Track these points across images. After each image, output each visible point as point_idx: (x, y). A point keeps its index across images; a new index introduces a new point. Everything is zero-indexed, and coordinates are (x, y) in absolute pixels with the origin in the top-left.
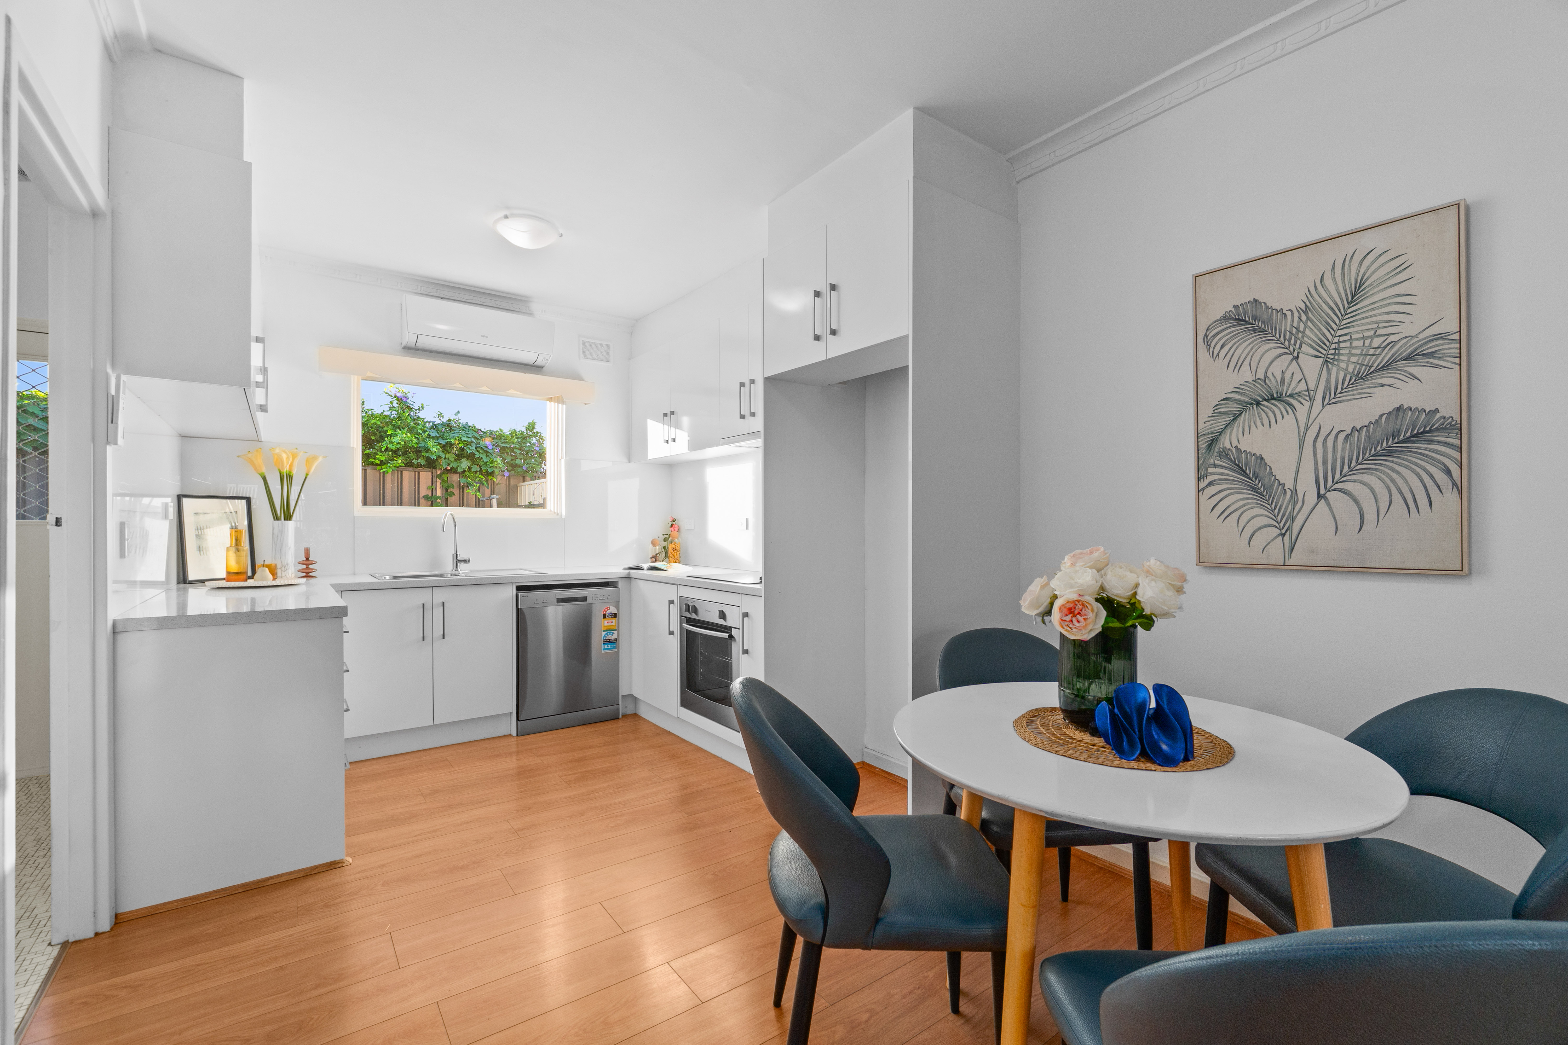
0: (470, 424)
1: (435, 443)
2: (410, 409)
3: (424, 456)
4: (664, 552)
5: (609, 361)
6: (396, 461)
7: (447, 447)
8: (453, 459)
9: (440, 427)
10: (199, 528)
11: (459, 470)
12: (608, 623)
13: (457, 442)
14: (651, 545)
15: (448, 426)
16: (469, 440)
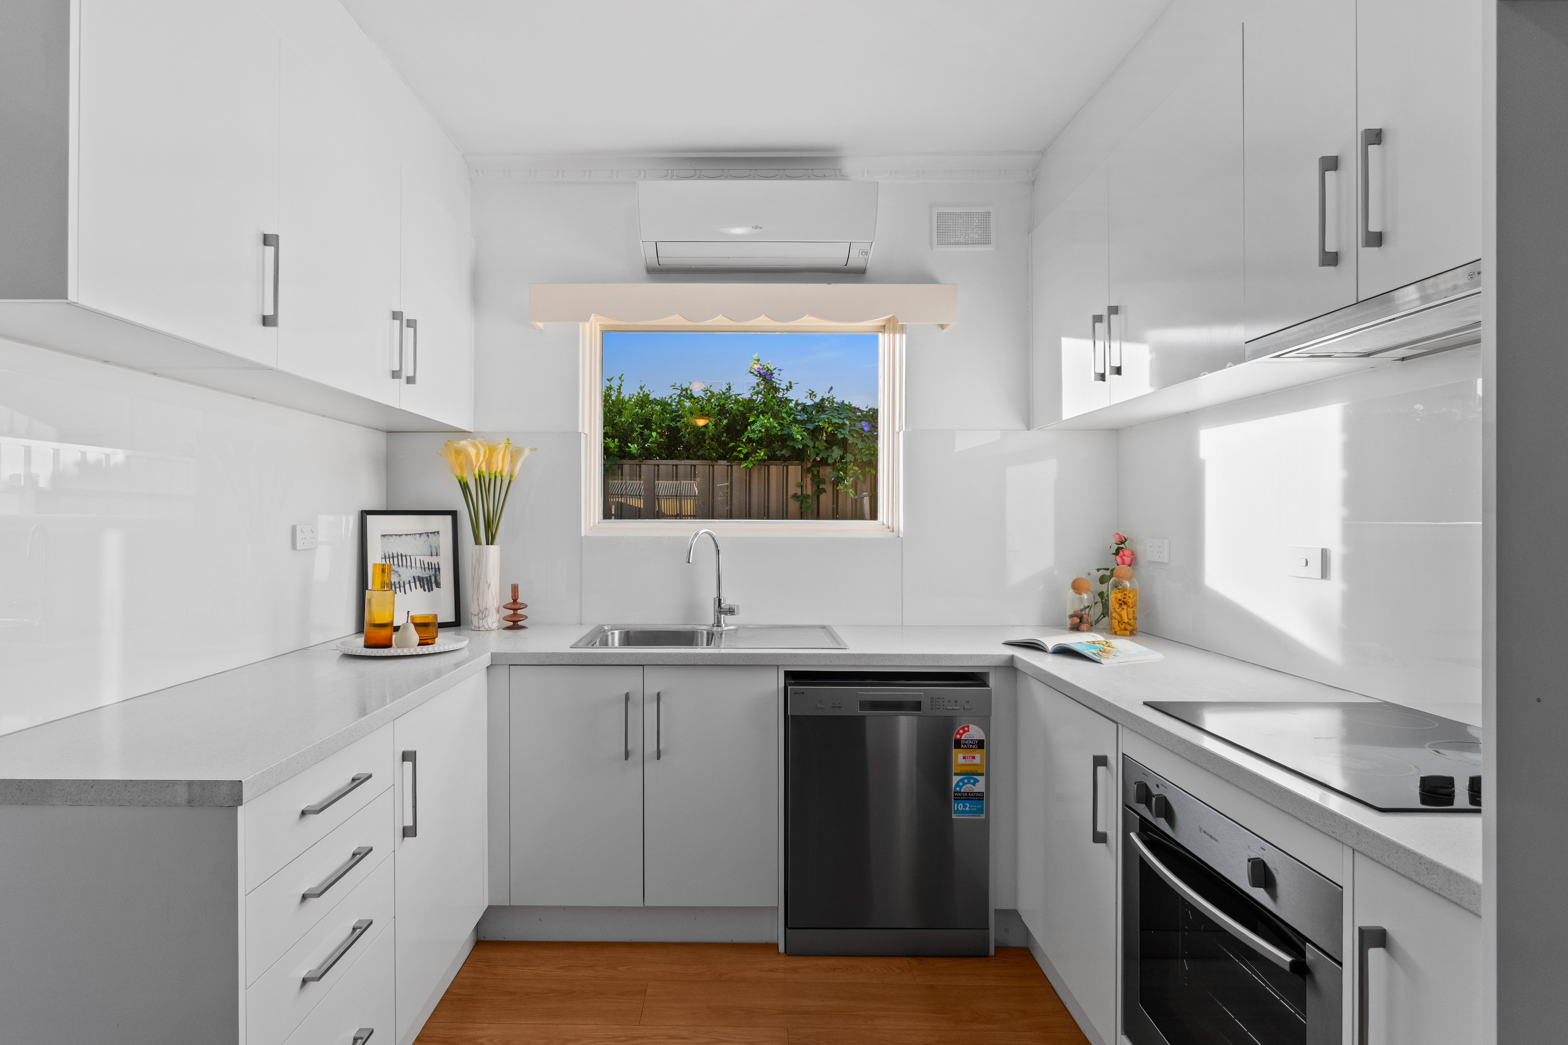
0: (846, 402)
1: (801, 428)
2: (777, 390)
3: (789, 446)
4: (1100, 605)
5: (987, 243)
6: (759, 453)
7: (815, 432)
8: (823, 448)
9: (809, 410)
10: (387, 556)
11: (830, 461)
12: (964, 758)
13: (827, 425)
14: (1071, 591)
15: (820, 407)
16: (841, 422)
